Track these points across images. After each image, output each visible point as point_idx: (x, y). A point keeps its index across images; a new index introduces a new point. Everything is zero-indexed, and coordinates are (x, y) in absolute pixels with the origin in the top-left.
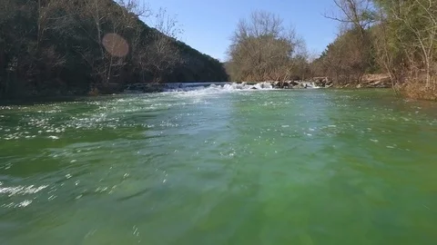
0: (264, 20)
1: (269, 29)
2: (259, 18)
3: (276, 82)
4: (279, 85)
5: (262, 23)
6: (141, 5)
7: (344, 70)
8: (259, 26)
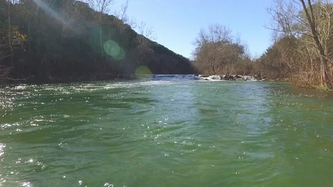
0: (218, 31)
1: (222, 37)
2: (214, 29)
3: (224, 76)
4: (226, 78)
5: (217, 32)
6: (130, 20)
7: (274, 67)
8: (214, 34)
